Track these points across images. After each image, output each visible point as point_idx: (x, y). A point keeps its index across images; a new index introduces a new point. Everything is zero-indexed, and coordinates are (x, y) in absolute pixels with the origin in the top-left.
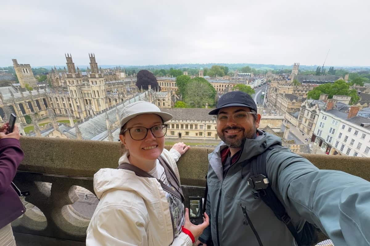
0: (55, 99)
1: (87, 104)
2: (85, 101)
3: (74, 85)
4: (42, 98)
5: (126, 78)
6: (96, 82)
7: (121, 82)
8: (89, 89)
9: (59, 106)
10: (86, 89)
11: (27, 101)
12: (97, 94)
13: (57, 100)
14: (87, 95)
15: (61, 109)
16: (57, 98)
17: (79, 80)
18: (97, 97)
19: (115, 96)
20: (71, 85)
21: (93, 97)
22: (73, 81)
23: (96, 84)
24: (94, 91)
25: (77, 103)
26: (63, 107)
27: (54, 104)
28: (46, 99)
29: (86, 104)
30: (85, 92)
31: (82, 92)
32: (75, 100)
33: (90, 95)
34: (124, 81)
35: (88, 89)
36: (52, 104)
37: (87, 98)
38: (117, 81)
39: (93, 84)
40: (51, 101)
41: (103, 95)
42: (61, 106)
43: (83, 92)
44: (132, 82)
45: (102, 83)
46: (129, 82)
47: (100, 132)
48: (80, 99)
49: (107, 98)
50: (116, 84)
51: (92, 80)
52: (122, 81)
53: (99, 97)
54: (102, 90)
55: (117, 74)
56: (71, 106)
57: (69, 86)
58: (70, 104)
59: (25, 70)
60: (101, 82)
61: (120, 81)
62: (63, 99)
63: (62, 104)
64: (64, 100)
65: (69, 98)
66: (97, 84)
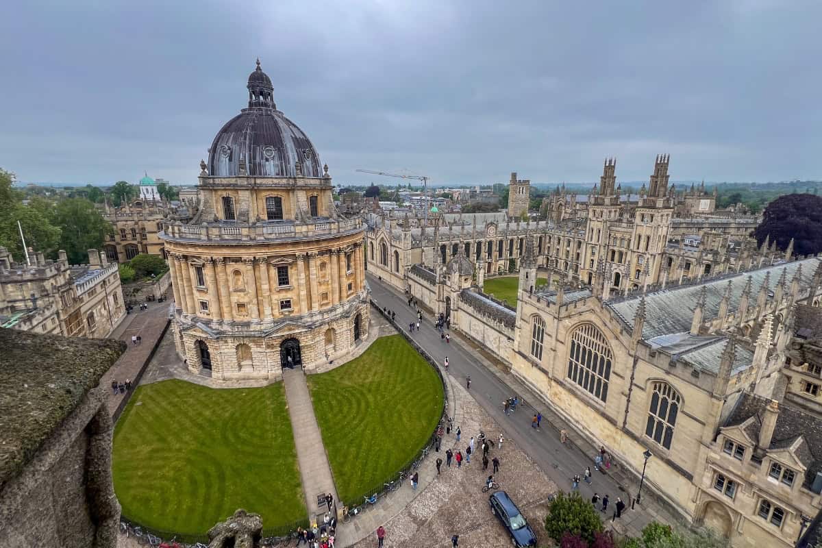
0: (556, 242)
1: (613, 260)
2: (610, 254)
3: (601, 220)
4: (539, 235)
5: (711, 214)
6: (652, 217)
7: (698, 223)
8: (630, 230)
9: (557, 253)
10: (623, 230)
11: (520, 237)
12: (643, 244)
13: (559, 243)
14: (618, 242)
15: (559, 260)
16: (559, 240)
17: (613, 210)
18: (642, 249)
19: (689, 253)
20: (594, 219)
21: (631, 247)
22: (602, 212)
23: (649, 221)
24: (640, 237)
25: (593, 254)
26: (564, 257)
27: (551, 249)
28: (543, 238)
29: (609, 260)
30: (619, 235)
31: (610, 235)
32: (593, 247)
33: (626, 243)
34: (710, 221)
35: (625, 230)
36: (549, 247)
37: (616, 249)
38: (688, 220)
39: (642, 220)
40: (550, 242)
41: (657, 248)
42: (562, 255)
43: (612, 234)
44: (733, 226)
45: (664, 221)
46: (725, 226)
47: (669, 331)
48: (602, 248)
49: (664, 256)
50: (684, 225)
51: (643, 212)
52: (700, 220)
53: (647, 250)
54: (660, 236)
55: (689, 201)
56: (578, 259)
57: (590, 220)
58: (578, 254)
59: (521, 189)
60: (665, 217)
61: (694, 220)
62: (569, 242)
63: (564, 252)
64: (572, 244)
65: (580, 243)
66: (652, 221)
